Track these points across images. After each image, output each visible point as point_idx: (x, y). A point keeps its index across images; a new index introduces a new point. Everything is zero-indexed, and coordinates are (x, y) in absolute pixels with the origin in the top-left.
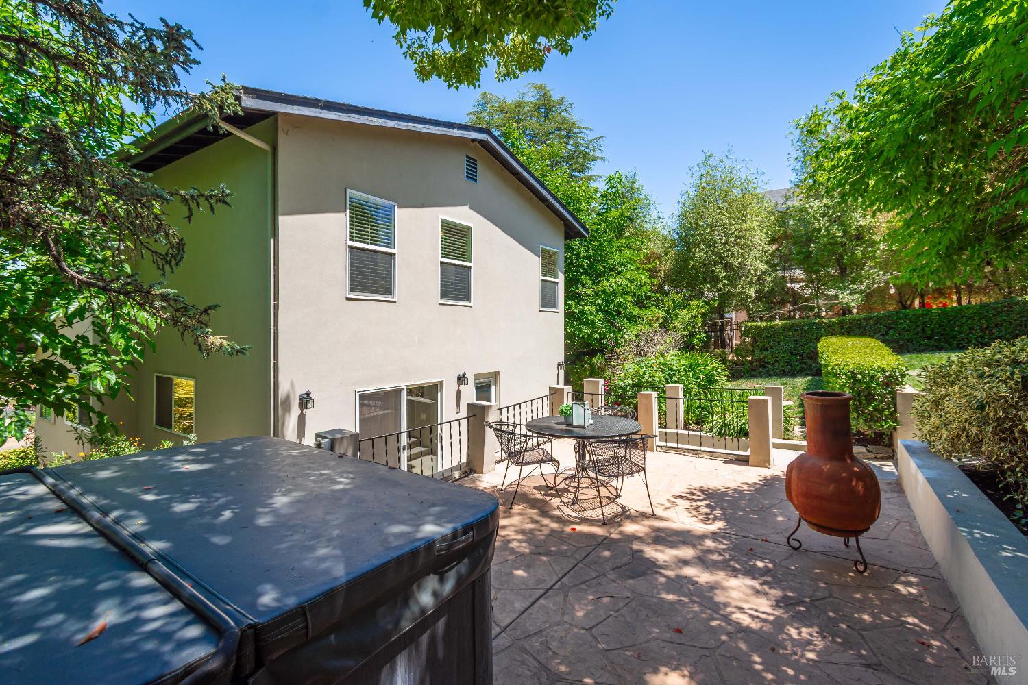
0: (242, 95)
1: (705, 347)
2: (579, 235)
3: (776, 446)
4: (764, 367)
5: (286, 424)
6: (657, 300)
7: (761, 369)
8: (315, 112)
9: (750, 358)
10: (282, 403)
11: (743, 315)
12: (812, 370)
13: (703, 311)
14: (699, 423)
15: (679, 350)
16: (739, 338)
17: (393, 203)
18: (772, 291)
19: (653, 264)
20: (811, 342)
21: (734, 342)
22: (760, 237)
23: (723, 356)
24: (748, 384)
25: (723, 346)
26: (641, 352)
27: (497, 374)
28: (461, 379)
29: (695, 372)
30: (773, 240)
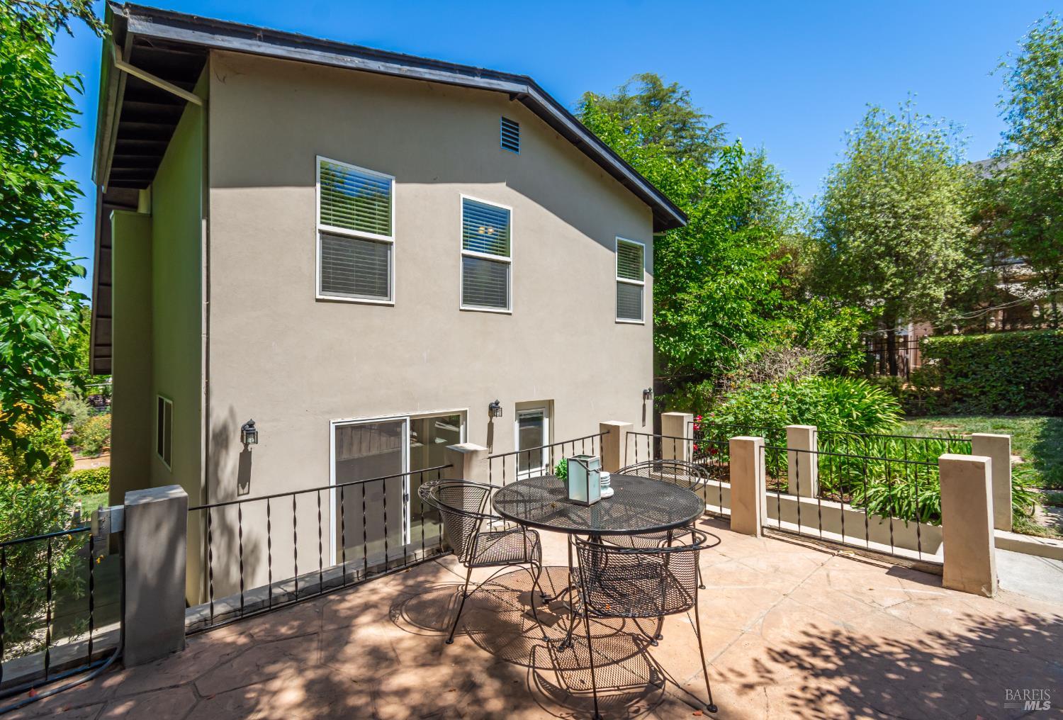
0: (128, 16)
1: (866, 371)
2: (674, 224)
3: (1001, 544)
4: (961, 401)
5: (222, 463)
6: (792, 308)
7: (956, 404)
8: (250, 45)
9: (937, 389)
10: (215, 436)
11: (925, 328)
12: (1048, 407)
13: (859, 321)
14: (846, 488)
15: (821, 374)
16: (919, 361)
17: (389, 177)
18: (972, 291)
19: (784, 260)
20: (1046, 365)
21: (912, 366)
22: (953, 214)
23: (894, 384)
24: (935, 428)
25: (894, 371)
26: (763, 377)
27: (550, 403)
28: (494, 409)
29: (843, 406)
30: (975, 219)
